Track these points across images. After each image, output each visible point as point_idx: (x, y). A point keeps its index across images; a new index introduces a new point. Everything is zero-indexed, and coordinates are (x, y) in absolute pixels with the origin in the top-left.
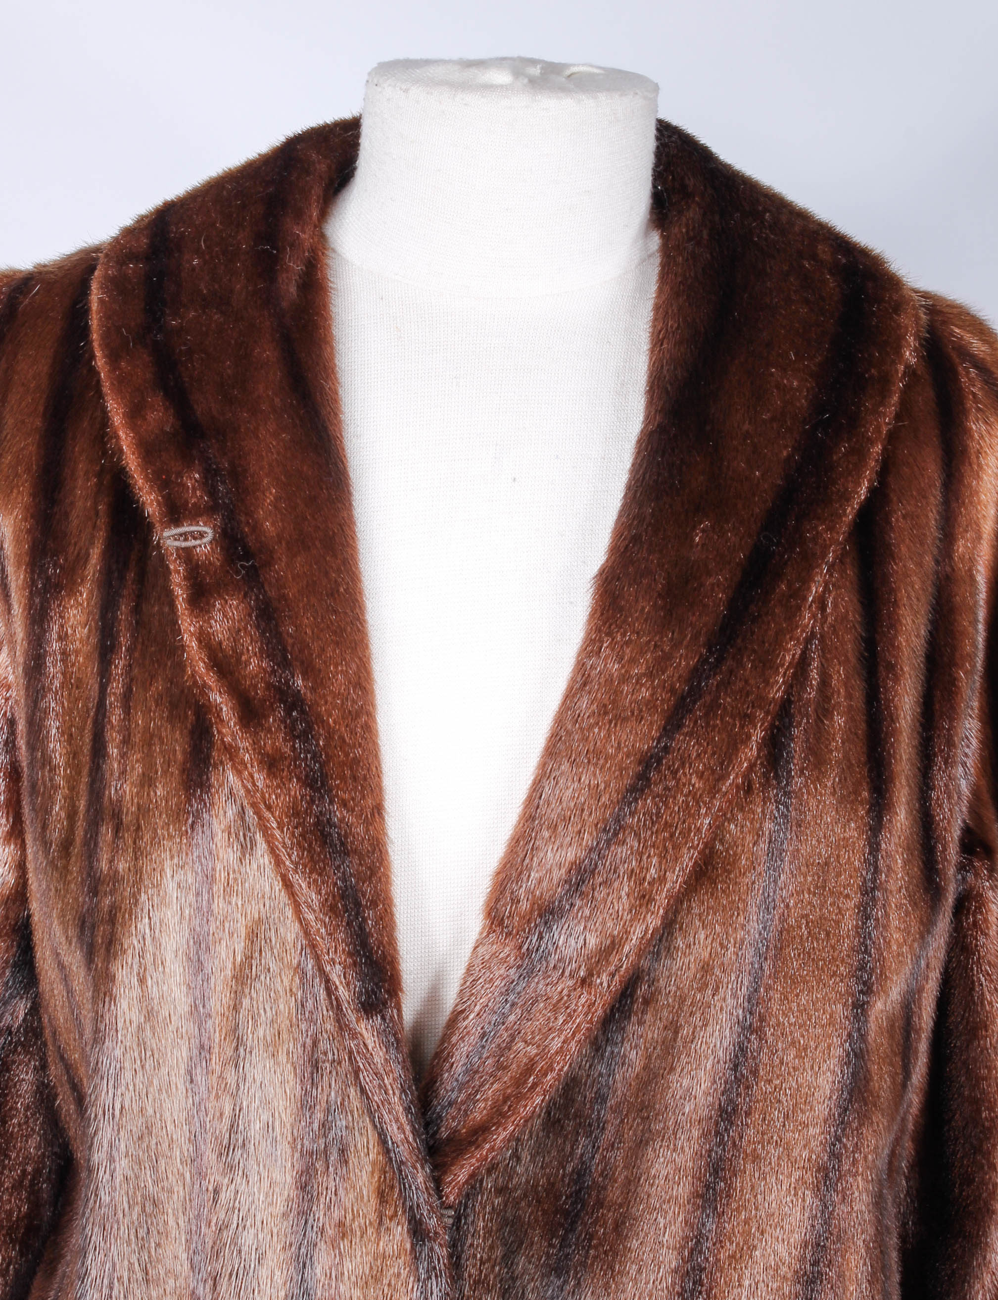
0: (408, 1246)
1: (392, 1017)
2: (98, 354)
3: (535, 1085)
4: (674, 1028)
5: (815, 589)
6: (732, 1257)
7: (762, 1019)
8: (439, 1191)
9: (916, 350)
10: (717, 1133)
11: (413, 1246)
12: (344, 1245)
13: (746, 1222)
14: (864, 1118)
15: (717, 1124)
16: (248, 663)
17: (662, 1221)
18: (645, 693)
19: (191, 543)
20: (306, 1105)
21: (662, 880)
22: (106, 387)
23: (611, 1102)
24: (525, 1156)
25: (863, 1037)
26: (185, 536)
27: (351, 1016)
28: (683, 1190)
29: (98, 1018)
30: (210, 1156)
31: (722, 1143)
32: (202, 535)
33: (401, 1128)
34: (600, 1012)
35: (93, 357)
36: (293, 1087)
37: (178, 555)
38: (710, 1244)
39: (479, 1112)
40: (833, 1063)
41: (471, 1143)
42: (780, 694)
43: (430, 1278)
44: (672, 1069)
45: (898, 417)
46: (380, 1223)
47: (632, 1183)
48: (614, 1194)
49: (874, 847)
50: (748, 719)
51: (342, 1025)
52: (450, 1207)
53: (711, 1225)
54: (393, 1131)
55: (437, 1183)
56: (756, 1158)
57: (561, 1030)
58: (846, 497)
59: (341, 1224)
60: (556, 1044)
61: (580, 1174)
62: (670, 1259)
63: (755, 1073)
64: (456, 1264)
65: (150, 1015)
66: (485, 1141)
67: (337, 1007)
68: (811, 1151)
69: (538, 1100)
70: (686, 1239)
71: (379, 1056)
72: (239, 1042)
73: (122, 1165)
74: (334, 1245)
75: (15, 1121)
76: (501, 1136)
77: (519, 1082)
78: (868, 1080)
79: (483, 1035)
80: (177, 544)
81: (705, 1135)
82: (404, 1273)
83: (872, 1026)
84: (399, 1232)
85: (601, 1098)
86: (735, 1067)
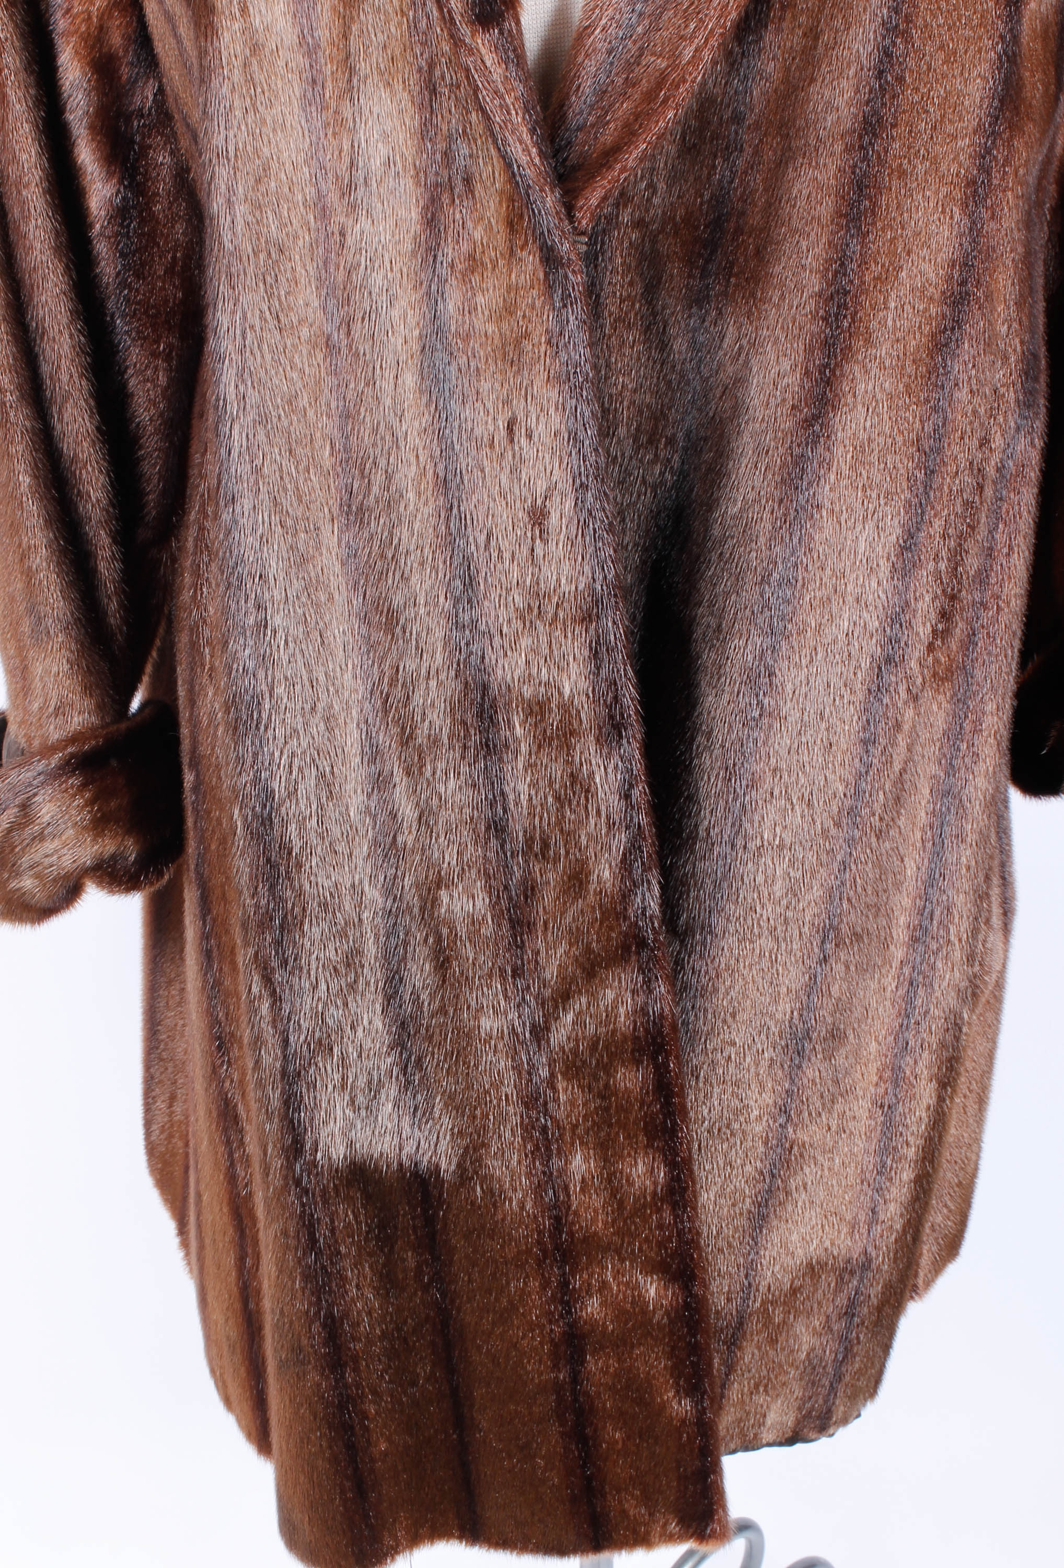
0: (542, 276)
1: (510, 31)
3: (665, 101)
4: (813, 34)
6: (877, 279)
7: (908, 20)
8: (571, 218)
10: (861, 147)
11: (546, 275)
12: (475, 279)
13: (892, 240)
14: (1014, 128)
15: (860, 137)
17: (804, 244)
20: (425, 132)
23: (750, 120)
24: (662, 186)
25: (1016, 39)
27: (465, 30)
28: (826, 208)
30: (333, 198)
31: (865, 159)
33: (526, 150)
34: (734, 15)
36: (412, 120)
38: (854, 266)
39: (608, 135)
40: (984, 68)
41: (602, 166)
43: (565, 306)
44: (813, 80)
46: (512, 253)
47: (771, 209)
48: (755, 219)
51: (457, 42)
52: (583, 233)
53: (855, 246)
54: (517, 151)
55: (569, 208)
56: (902, 174)
57: (692, 37)
59: (471, 257)
60: (688, 53)
61: (718, 201)
62: (814, 283)
63: (900, 80)
64: (593, 292)
65: (256, 49)
66: (616, 161)
67: (449, 21)
68: (960, 165)
69: (671, 115)
70: (829, 261)
71: (497, 73)
72: (352, 71)
74: (465, 278)
75: (159, 207)
76: (632, 157)
77: (650, 96)
78: (1019, 87)
79: (609, 52)
81: (848, 149)
82: (538, 304)
83: (1025, 39)
84: (531, 261)
85: (737, 118)
86: (880, 74)
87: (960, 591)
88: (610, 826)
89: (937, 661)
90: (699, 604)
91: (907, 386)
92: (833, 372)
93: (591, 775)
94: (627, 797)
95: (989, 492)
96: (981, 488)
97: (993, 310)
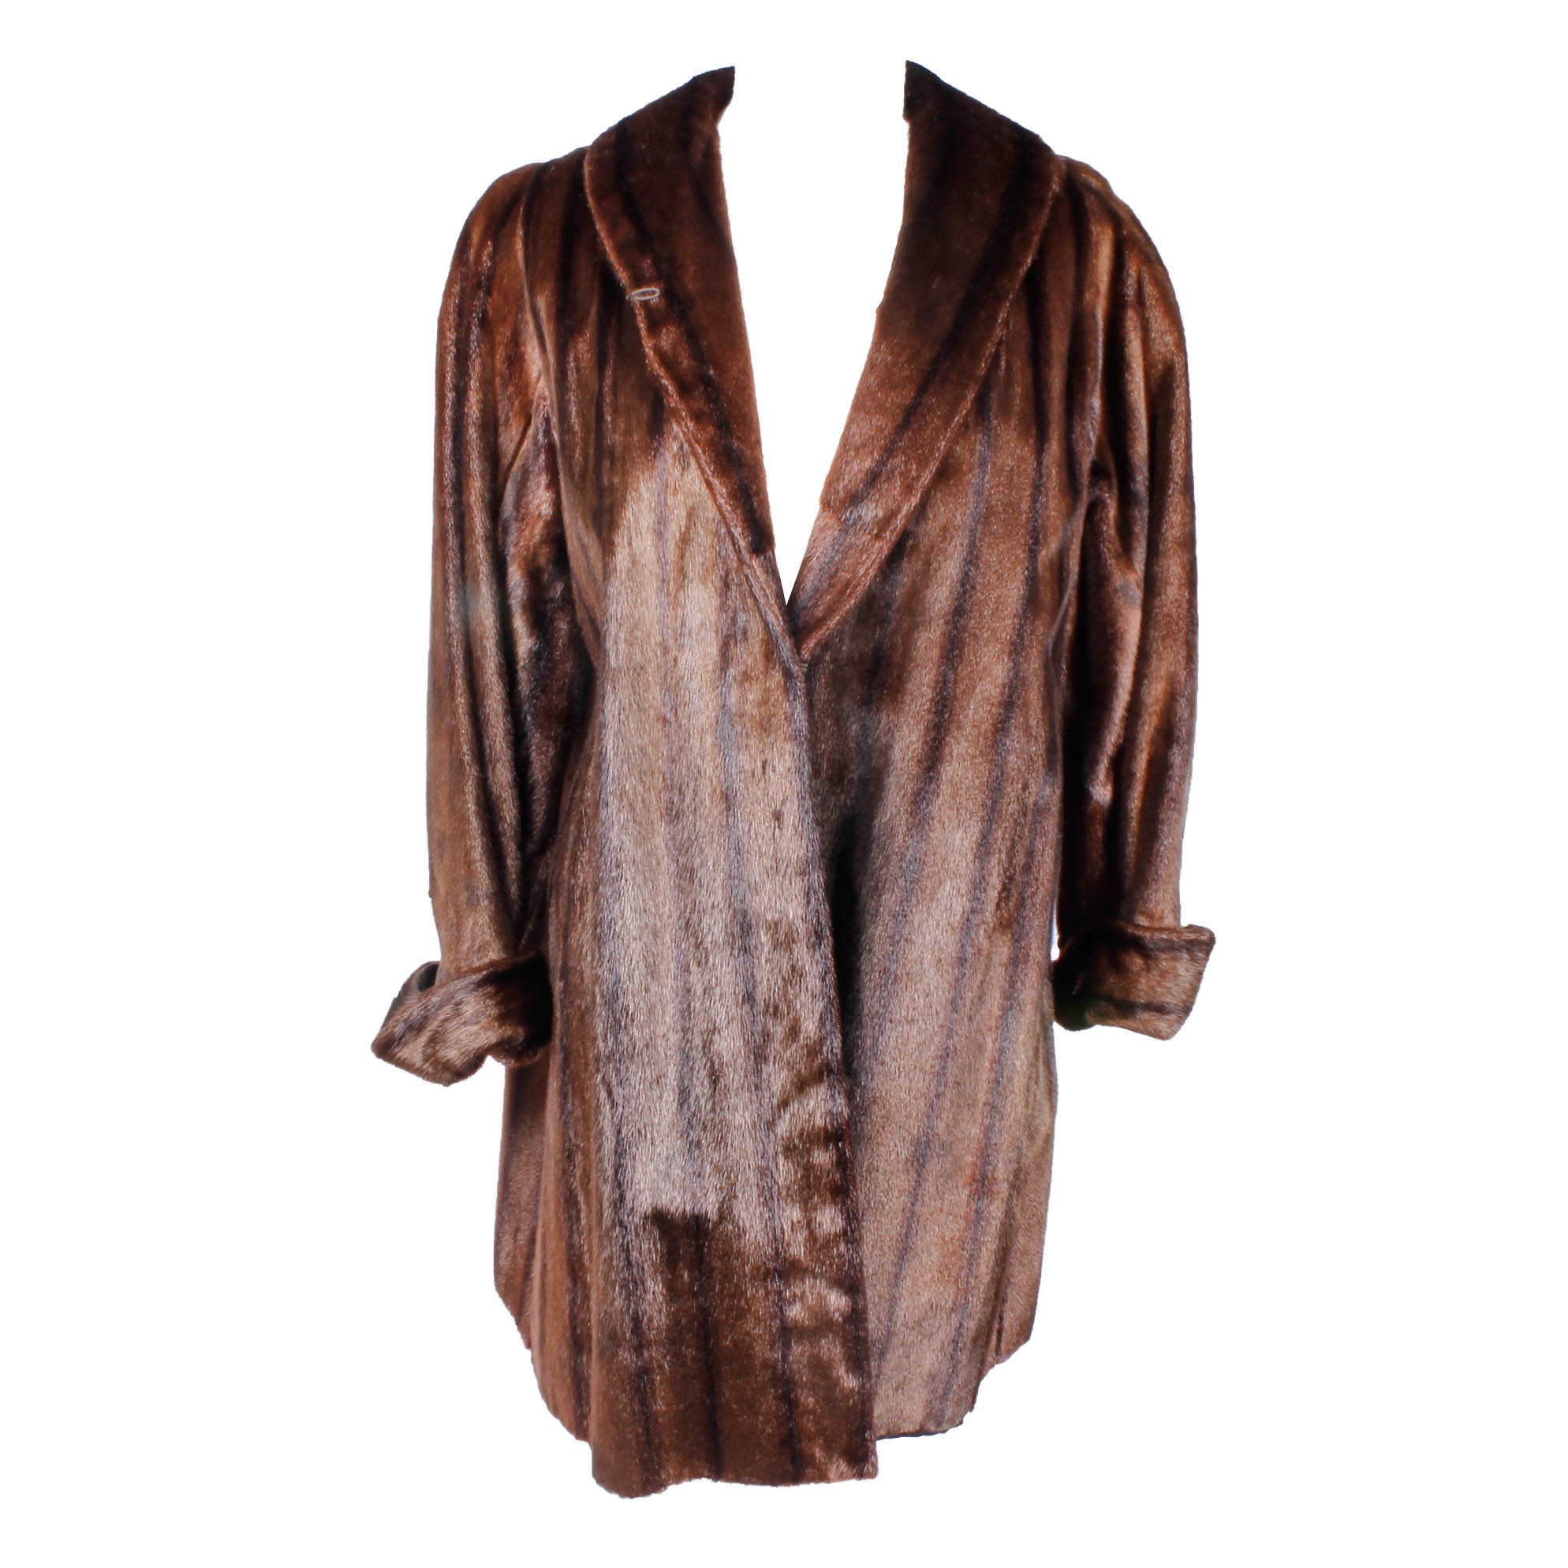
0: (782, 683)
1: (769, 558)
2: (590, 199)
3: (850, 595)
4: (928, 564)
5: (1002, 316)
6: (964, 692)
7: (977, 558)
8: (799, 654)
9: (1059, 184)
10: (954, 622)
11: (785, 683)
12: (746, 685)
13: (971, 672)
14: (1036, 616)
15: (953, 617)
16: (682, 363)
17: (923, 672)
18: (906, 373)
19: (647, 298)
20: (723, 607)
21: (918, 478)
22: (596, 218)
23: (895, 607)
24: (847, 641)
25: (1035, 569)
26: (644, 294)
27: (746, 555)
28: (935, 653)
29: (605, 566)
30: (671, 642)
31: (956, 627)
32: (653, 293)
33: (776, 617)
34: (886, 552)
35: (586, 201)
36: (716, 602)
37: (641, 306)
38: (950, 685)
39: (819, 612)
40: (1018, 584)
41: (816, 628)
42: (983, 373)
43: (795, 700)
44: (928, 587)
45: (1049, 221)
46: (767, 672)
47: (907, 655)
48: (897, 659)
49: (1040, 462)
50: (964, 386)
51: (741, 562)
52: (805, 662)
53: (951, 676)
54: (771, 618)
55: (797, 646)
56: (975, 636)
57: (864, 563)
58: (1019, 265)
59: (745, 674)
60: (862, 571)
61: (878, 649)
62: (929, 693)
63: (974, 588)
64: (810, 694)
65: (634, 563)
66: (824, 625)
67: (738, 552)
68: (1007, 634)
69: (853, 602)
70: (937, 682)
71: (762, 578)
72: (685, 576)
73: (622, 646)
74: (741, 683)
75: (558, 653)
76: (832, 623)
77: (842, 592)
78: (1038, 594)
79: (820, 570)
80: (640, 298)
81: (947, 623)
82: (780, 699)
83: (1040, 569)
84: (777, 676)
85: (888, 606)
86: (963, 585)
87: (1014, 874)
88: (814, 996)
89: (1002, 915)
90: (865, 875)
91: (981, 752)
92: (940, 743)
93: (804, 966)
94: (824, 980)
95: (1029, 817)
96: (1025, 815)
97: (1027, 712)
